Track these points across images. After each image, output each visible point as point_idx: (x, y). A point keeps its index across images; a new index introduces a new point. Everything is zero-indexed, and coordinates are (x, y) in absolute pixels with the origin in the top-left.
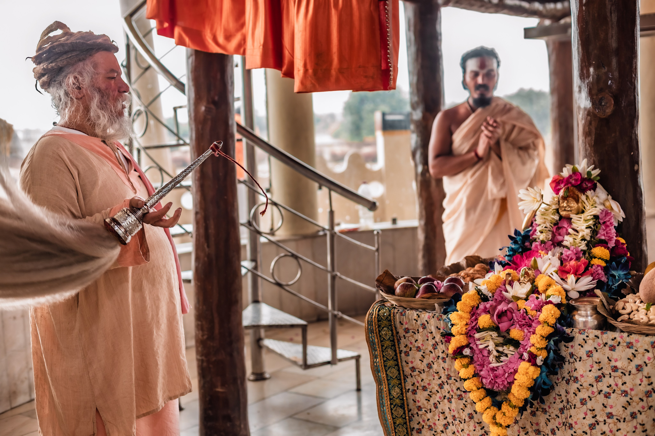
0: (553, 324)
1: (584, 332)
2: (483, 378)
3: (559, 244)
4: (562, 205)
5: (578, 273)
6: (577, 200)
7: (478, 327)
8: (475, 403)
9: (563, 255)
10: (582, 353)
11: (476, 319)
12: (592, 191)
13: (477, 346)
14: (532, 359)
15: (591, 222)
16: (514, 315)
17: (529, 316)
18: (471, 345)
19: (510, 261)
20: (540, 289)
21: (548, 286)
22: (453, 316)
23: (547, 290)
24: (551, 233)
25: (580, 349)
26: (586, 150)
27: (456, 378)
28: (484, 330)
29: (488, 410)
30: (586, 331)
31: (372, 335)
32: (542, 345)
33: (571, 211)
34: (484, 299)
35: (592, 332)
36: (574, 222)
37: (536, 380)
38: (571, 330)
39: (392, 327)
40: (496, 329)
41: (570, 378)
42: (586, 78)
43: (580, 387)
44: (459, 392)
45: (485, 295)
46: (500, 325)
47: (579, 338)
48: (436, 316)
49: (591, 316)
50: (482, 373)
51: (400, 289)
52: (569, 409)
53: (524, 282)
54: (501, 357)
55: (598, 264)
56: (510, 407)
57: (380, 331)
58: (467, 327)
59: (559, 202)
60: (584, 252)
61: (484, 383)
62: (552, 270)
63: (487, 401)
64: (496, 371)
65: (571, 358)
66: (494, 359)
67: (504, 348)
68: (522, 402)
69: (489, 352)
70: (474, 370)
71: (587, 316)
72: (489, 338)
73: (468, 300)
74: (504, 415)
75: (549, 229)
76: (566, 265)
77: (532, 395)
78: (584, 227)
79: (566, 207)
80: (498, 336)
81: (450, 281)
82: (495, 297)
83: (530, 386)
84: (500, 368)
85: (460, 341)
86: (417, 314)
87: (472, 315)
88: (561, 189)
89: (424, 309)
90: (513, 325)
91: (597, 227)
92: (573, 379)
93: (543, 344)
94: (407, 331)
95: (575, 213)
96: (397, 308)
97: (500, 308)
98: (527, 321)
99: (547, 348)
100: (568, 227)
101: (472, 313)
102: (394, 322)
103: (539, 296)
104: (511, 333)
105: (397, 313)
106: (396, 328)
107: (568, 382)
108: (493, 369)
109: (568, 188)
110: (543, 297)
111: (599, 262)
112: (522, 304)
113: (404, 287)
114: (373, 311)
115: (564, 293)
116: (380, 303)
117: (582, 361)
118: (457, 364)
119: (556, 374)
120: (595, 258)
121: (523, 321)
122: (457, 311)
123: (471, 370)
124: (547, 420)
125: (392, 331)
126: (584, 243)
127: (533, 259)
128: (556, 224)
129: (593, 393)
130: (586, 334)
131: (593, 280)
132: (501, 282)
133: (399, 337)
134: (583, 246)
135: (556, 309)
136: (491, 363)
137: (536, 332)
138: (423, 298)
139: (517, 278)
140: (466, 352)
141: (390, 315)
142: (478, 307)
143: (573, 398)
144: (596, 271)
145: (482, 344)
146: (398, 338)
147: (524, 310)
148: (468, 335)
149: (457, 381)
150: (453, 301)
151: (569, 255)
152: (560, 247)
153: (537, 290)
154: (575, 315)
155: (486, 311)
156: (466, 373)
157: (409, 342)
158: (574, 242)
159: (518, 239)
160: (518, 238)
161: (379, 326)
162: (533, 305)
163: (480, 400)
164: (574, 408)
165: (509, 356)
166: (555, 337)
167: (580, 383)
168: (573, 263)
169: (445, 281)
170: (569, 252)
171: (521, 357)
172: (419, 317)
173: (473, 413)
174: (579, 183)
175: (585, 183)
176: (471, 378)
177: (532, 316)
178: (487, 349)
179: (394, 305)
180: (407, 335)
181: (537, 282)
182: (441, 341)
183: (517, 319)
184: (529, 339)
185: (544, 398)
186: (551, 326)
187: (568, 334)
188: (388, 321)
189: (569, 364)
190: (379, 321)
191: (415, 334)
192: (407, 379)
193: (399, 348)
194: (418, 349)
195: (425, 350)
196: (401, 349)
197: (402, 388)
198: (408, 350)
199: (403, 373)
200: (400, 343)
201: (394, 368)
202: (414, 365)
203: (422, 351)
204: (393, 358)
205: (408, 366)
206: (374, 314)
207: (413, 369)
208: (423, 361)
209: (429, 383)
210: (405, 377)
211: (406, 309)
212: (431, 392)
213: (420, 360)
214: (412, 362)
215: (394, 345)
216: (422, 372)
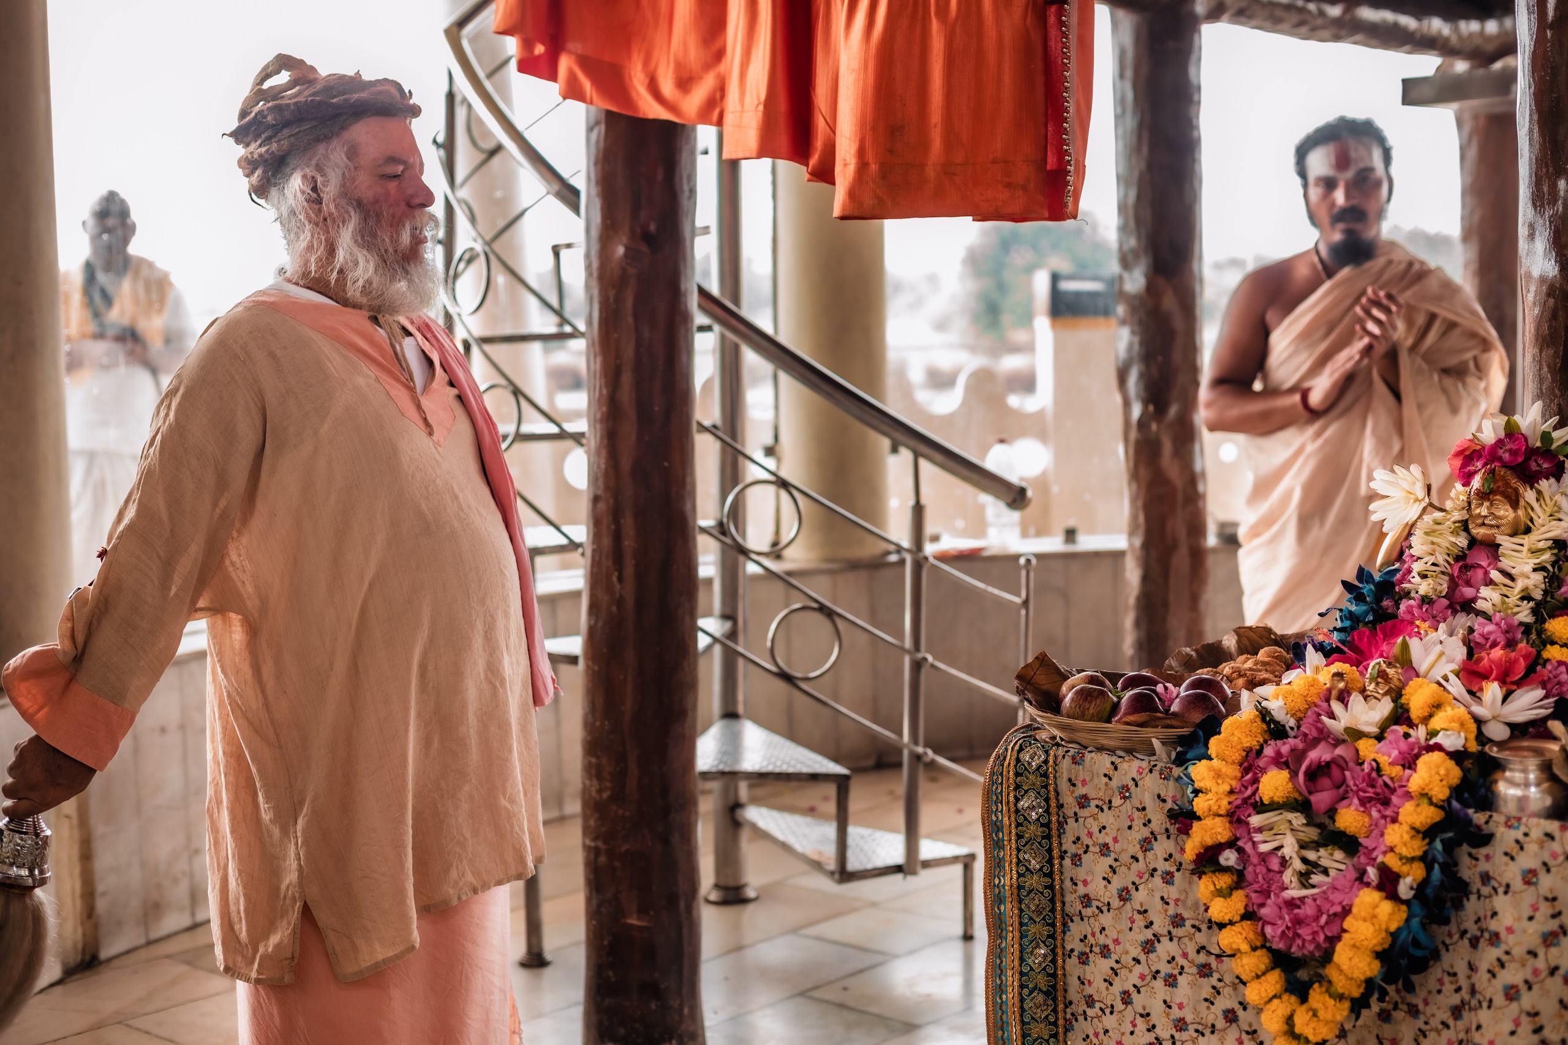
0: (1443, 801)
1: (1519, 824)
2: (1266, 923)
3: (1467, 606)
4: (1478, 511)
5: (1509, 680)
6: (1514, 502)
7: (1258, 799)
8: (1244, 984)
9: (1475, 634)
10: (1511, 873)
11: (1256, 781)
12: (1552, 480)
13: (1254, 844)
14: (1388, 882)
15: (1547, 556)
16: (1347, 773)
17: (1385, 778)
18: (1240, 843)
19: (1343, 642)
20: (1415, 713)
21: (1433, 706)
22: (1199, 771)
23: (1431, 716)
24: (1446, 578)
25: (1506, 864)
26: (1541, 381)
27: (1197, 923)
28: (1273, 807)
29: (1276, 1001)
30: (1524, 820)
31: (997, 807)
32: (1414, 850)
33: (1498, 527)
34: (1275, 730)
35: (1538, 825)
36: (1504, 555)
37: (1394, 935)
38: (1487, 816)
39: (1049, 792)
40: (1302, 806)
41: (1479, 934)
42: (1549, 204)
43: (1504, 958)
44: (1202, 958)
45: (1279, 722)
46: (1313, 798)
47: (1505, 837)
48: (1158, 768)
49: (1538, 785)
50: (1264, 911)
51: (1072, 699)
52: (1475, 1009)
53: (1376, 695)
54: (1312, 876)
55: (1559, 658)
56: (1331, 996)
57: (1017, 800)
58: (1232, 798)
59: (1469, 503)
60: (1527, 628)
61: (1269, 936)
62: (1447, 668)
63: (1274, 981)
64: (1299, 907)
65: (1484, 884)
66: (1295, 879)
67: (1319, 854)
68: (1359, 986)
69: (1284, 863)
70: (1244, 904)
71: (1527, 785)
72: (1284, 827)
73: (1236, 732)
74: (1315, 1015)
75: (1444, 569)
76: (1481, 659)
77: (1384, 970)
78: (1528, 568)
79: (1486, 517)
80: (1307, 825)
81: (1195, 685)
82: (1303, 729)
83: (1379, 949)
84: (1309, 901)
85: (1213, 831)
86: (1113, 763)
87: (1246, 771)
88: (1476, 472)
89: (1130, 751)
90: (1343, 798)
91: (1560, 569)
92: (1487, 935)
93: (1416, 847)
94: (1083, 801)
95: (1508, 532)
96: (1063, 746)
97: (1313, 755)
98: (1379, 790)
99: (1426, 859)
100: (1489, 565)
101: (1246, 764)
103: (1411, 731)
104: (1337, 818)
105: (1064, 757)
106: (1057, 794)
107: (1474, 943)
108: (1292, 904)
109: (1492, 472)
110: (1420, 733)
111: (1562, 654)
112: (1367, 749)
113: (1082, 695)
114: (1006, 750)
115: (1473, 727)
116: (1023, 733)
117: (1510, 894)
118: (1204, 887)
119: (1446, 921)
120: (1553, 643)
121: (1370, 790)
122: (1210, 759)
123: (1237, 903)
124: (1419, 1033)
125: (1047, 800)
126: (1527, 606)
127: (1400, 640)
128: (1460, 557)
129: (1536, 972)
130: (1523, 829)
131: (1546, 697)
132: (1318, 694)
133: (1064, 817)
134: (1524, 615)
135: (1451, 764)
136: (1287, 889)
137: (1400, 818)
138: (1127, 724)
139: (1359, 685)
140: (1227, 859)
141: (1046, 762)
142: (1259, 752)
143: (1485, 984)
144: (1555, 677)
145: (1266, 842)
147: (1374, 764)
148: (1235, 817)
149: (1199, 930)
150: (1201, 733)
151: (1490, 633)
152: (1468, 614)
153: (1406, 715)
154: (1496, 782)
155: (1279, 761)
156: (1225, 910)
157: (1086, 832)
158: (1503, 602)
159: (1365, 591)
160: (1367, 589)
161: (1018, 787)
162: (1395, 753)
163: (1258, 977)
164: (1489, 1007)
165: (1332, 873)
166: (1445, 832)
167: (1504, 947)
168: (1497, 653)
169: (1184, 685)
170: (1490, 627)
171: (1361, 878)
172: (1116, 769)
173: (1237, 1007)
174: (1520, 459)
175: (1536, 461)
176: (1236, 922)
177: (1392, 779)
178: (1280, 853)
179: (1058, 739)
180: (1082, 813)
181: (1407, 697)
182: (1167, 830)
183: (1355, 785)
184: (1382, 835)
185: (1415, 978)
186: (1436, 806)
187: (1478, 827)
188: (1041, 776)
189: (1479, 898)
190: (1017, 774)
191: (1102, 810)
192: (1070, 924)
193: (1061, 844)
194: (1105, 849)
195: (1120, 853)
196: (1064, 848)
197: (1055, 947)
198: (1080, 852)
199: (1063, 910)
200: (1064, 833)
201: (1042, 893)
202: (1090, 890)
203: (1113, 855)
204: (1041, 869)
205: (1075, 891)
206: (1008, 757)
207: (1086, 900)
208: (1109, 882)
209: (1117, 940)
210: (1067, 918)
211: (1086, 748)
212: (1117, 962)
213: (1104, 878)
214: (1085, 883)
215: (1048, 837)
216: (1105, 909)
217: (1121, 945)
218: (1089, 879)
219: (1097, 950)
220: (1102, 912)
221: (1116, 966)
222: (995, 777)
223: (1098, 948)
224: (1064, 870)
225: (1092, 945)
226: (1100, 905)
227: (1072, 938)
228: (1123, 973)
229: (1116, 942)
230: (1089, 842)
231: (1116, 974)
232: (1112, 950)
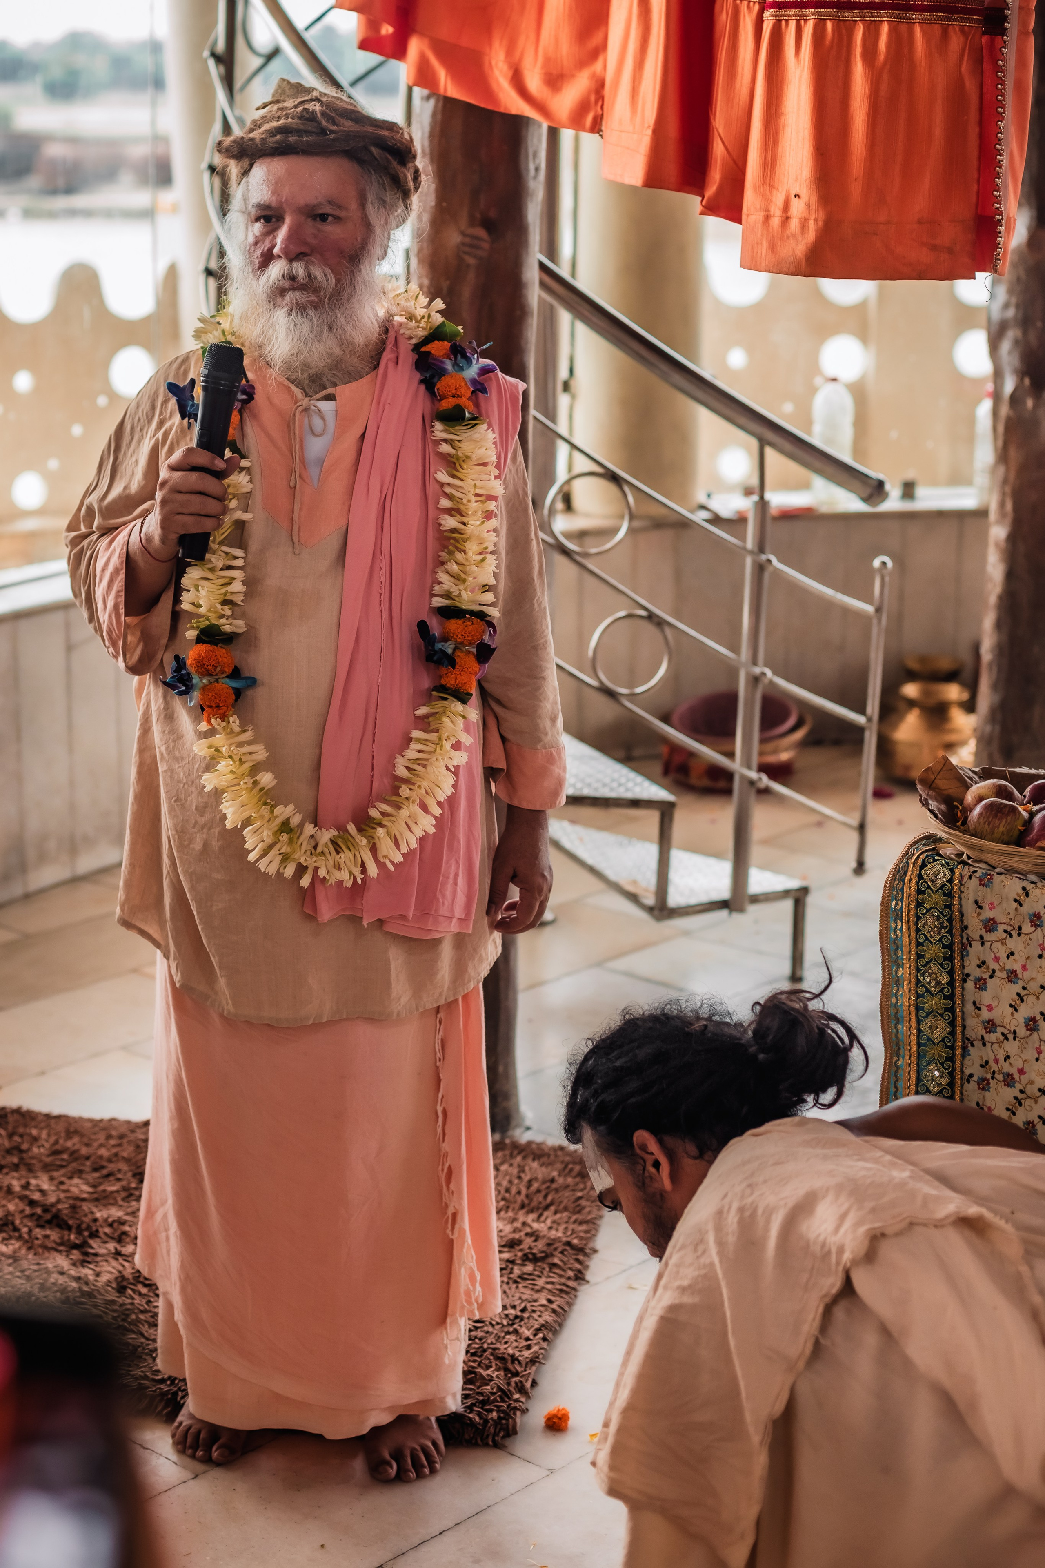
31: (897, 924)
39: (952, 912)
51: (981, 814)
57: (918, 918)
86: (1024, 889)
89: (1043, 877)
96: (970, 865)
102: (960, 898)
105: (970, 877)
106: (962, 915)
113: (990, 810)
114: (908, 864)
116: (925, 845)
125: (950, 920)
133: (968, 939)
141: (950, 881)
146: (965, 941)
157: (993, 956)
161: (919, 905)
172: (1028, 894)
179: (965, 857)
180: (988, 937)
188: (945, 895)
190: (919, 892)
191: (1011, 936)
192: (970, 1048)
193: (963, 967)
194: (1012, 976)
195: (1028, 981)
196: (966, 971)
197: (954, 1070)
198: (986, 976)
199: (963, 1033)
200: (968, 955)
201: (942, 1015)
202: (995, 1015)
203: (1021, 984)
204: (941, 991)
205: (978, 1016)
206: (909, 873)
207: (990, 1026)
208: (1016, 1010)
209: (1022, 1069)
210: (967, 1042)
211: (995, 868)
212: (1022, 1092)
213: (1011, 1006)
214: (990, 1008)
215: (951, 959)
216: (1011, 1037)
217: (1026, 1075)
218: (994, 1004)
219: (1000, 1077)
220: (1007, 1039)
221: (1020, 1096)
222: (895, 893)
223: (1001, 1076)
224: (965, 993)
225: (994, 1072)
226: (1006, 1032)
227: (971, 1062)
228: (1028, 1103)
229: (1021, 1072)
230: (996, 966)
231: (1020, 1104)
232: (1017, 1079)
